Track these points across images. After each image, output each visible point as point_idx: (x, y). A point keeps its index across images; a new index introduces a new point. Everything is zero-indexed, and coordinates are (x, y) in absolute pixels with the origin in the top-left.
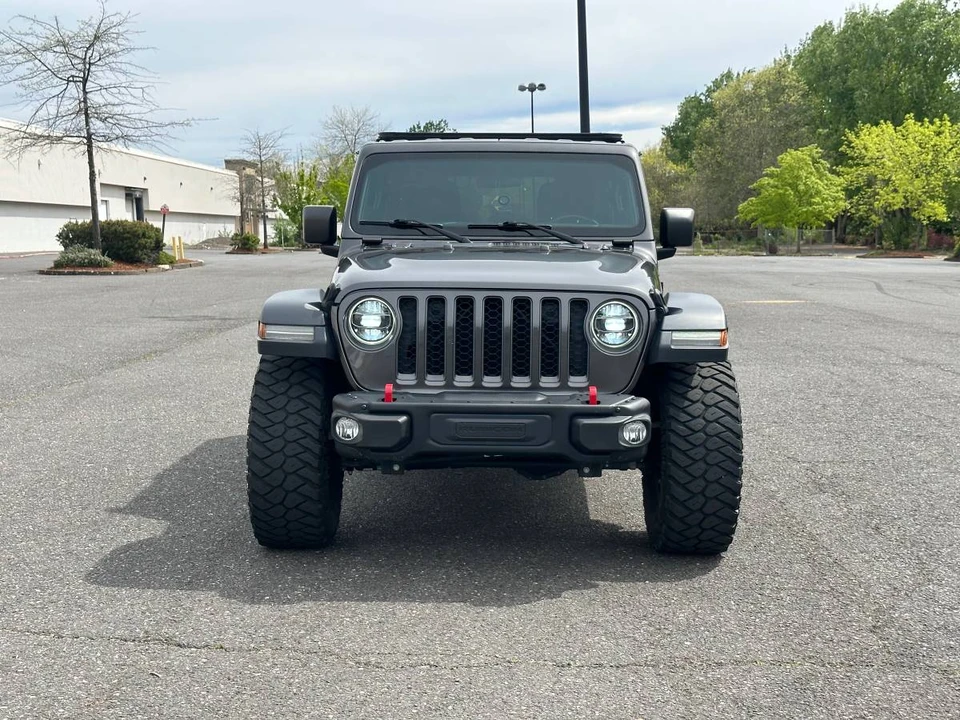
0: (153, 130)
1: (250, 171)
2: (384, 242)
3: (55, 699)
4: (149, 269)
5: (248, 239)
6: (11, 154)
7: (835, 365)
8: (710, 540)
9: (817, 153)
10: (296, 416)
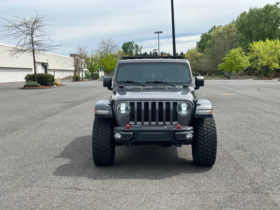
0: (52, 47)
1: (78, 57)
2: (124, 87)
3: (52, 202)
4: (51, 87)
5: (77, 77)
6: (11, 55)
7: (244, 113)
8: (209, 162)
9: (241, 50)
10: (104, 133)
